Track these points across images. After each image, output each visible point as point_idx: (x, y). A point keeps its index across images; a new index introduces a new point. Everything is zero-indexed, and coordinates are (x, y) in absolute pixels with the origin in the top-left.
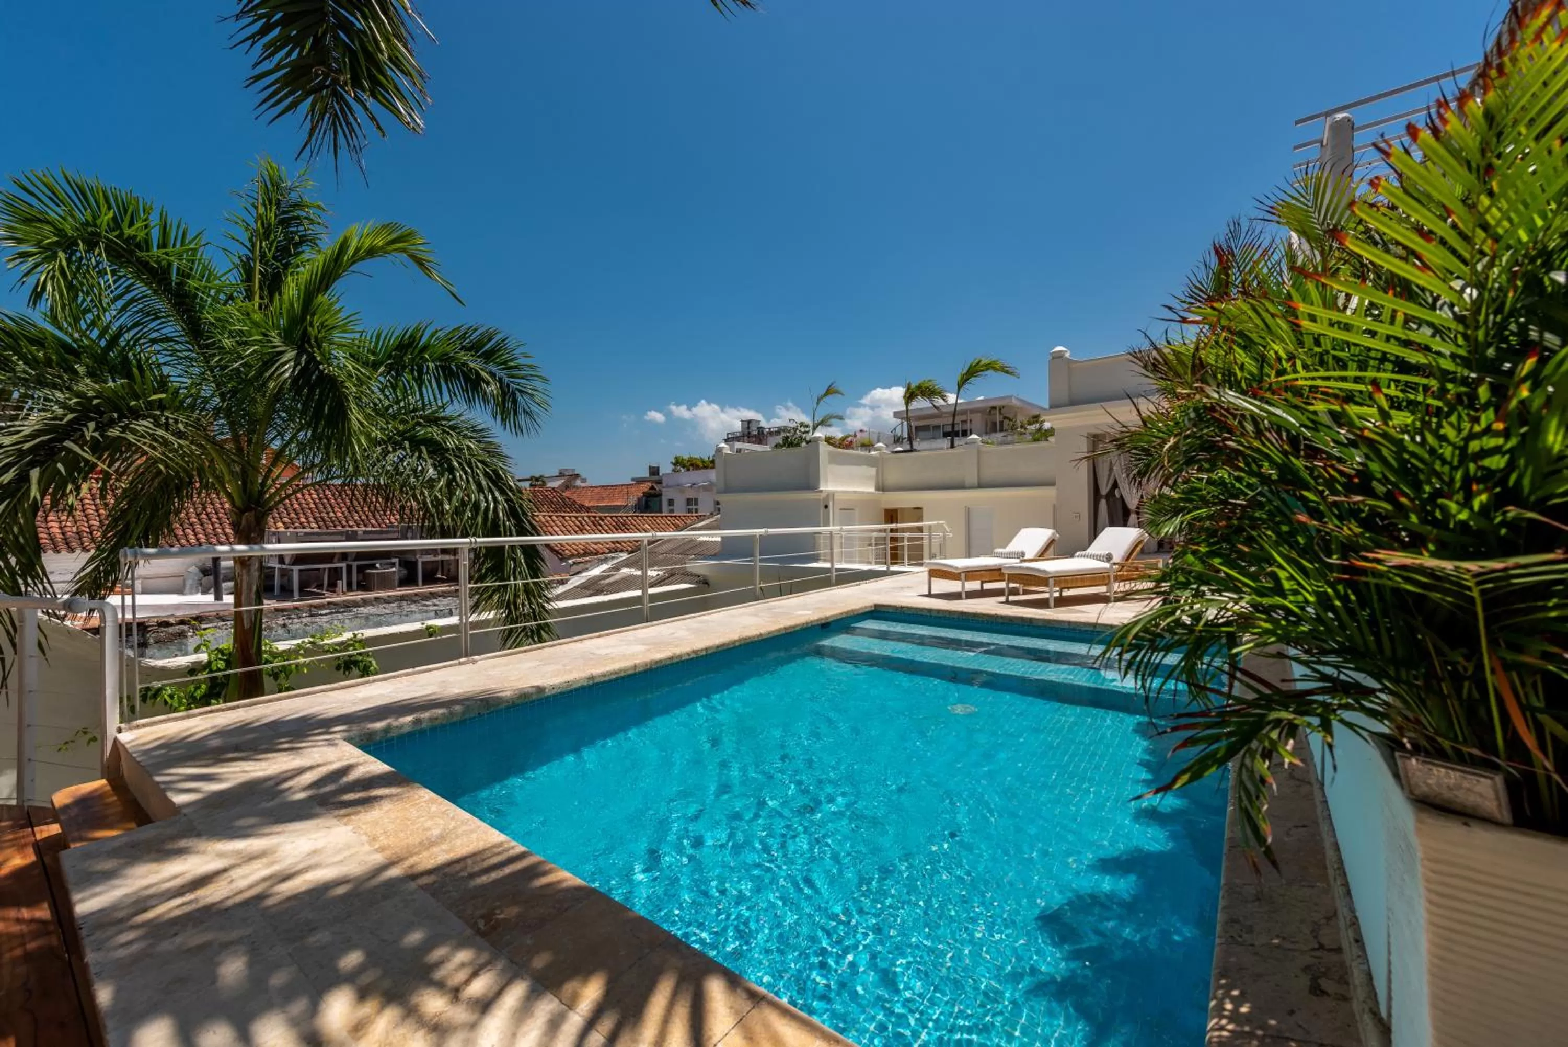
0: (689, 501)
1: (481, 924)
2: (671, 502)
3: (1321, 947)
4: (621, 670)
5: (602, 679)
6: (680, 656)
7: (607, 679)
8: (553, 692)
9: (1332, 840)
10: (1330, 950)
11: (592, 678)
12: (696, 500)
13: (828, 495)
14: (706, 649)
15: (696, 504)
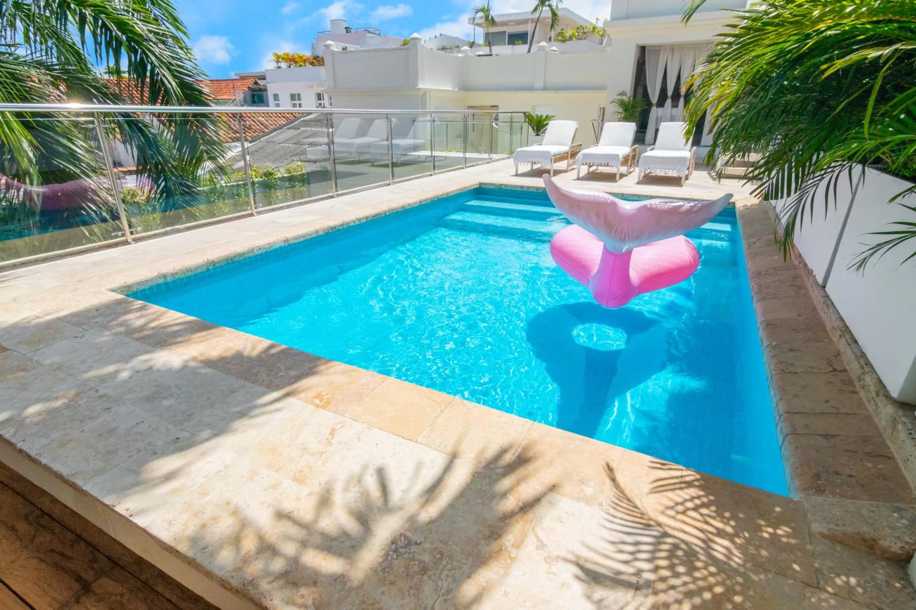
0: (293, 97)
1: (317, 401)
2: (276, 97)
3: (835, 370)
4: (307, 234)
5: (294, 242)
6: (348, 223)
7: (297, 241)
8: (260, 252)
9: (837, 316)
10: (841, 371)
11: (287, 240)
12: (299, 95)
13: (425, 93)
14: (366, 218)
15: (299, 100)
